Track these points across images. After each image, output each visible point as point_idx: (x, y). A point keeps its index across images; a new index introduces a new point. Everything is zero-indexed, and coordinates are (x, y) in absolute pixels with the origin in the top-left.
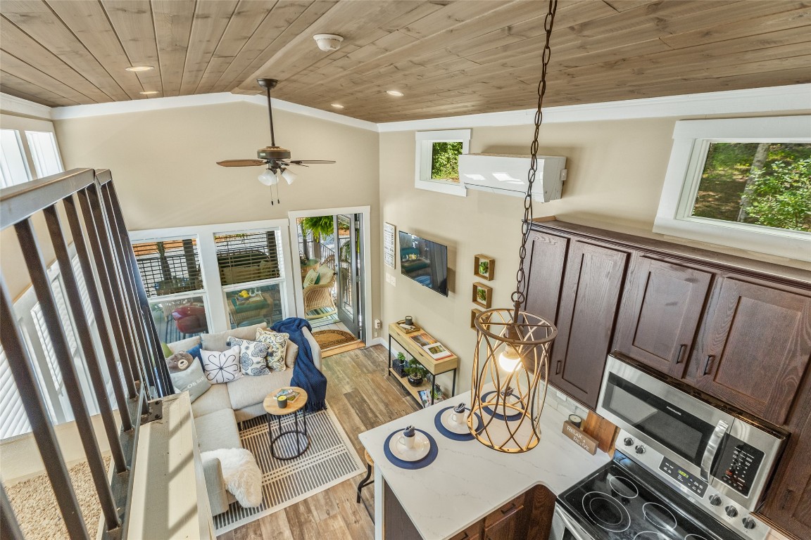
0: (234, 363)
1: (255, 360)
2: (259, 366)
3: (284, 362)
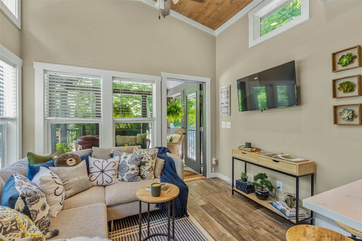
0: (114, 168)
1: (131, 166)
2: (133, 172)
3: (153, 172)
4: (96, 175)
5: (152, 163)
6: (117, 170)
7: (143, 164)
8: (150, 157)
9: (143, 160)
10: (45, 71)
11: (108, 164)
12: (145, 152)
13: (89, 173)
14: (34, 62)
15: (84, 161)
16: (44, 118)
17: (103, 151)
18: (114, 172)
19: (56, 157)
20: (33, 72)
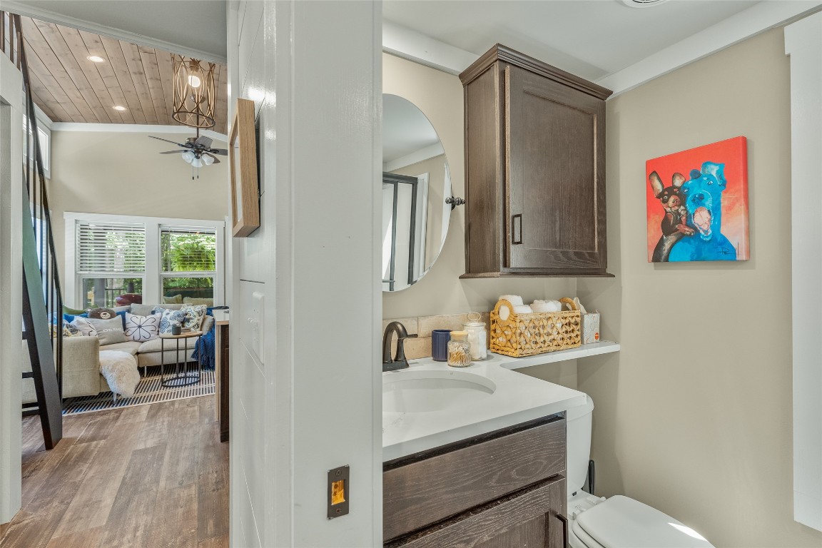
0: (154, 324)
4: (133, 330)
5: (199, 320)
6: (157, 327)
7: (188, 320)
8: (195, 314)
9: (187, 317)
10: (76, 221)
11: (147, 321)
12: (192, 309)
13: (125, 328)
14: (65, 213)
15: (120, 317)
16: (76, 272)
17: (145, 308)
18: (154, 329)
19: (89, 310)
20: (63, 222)
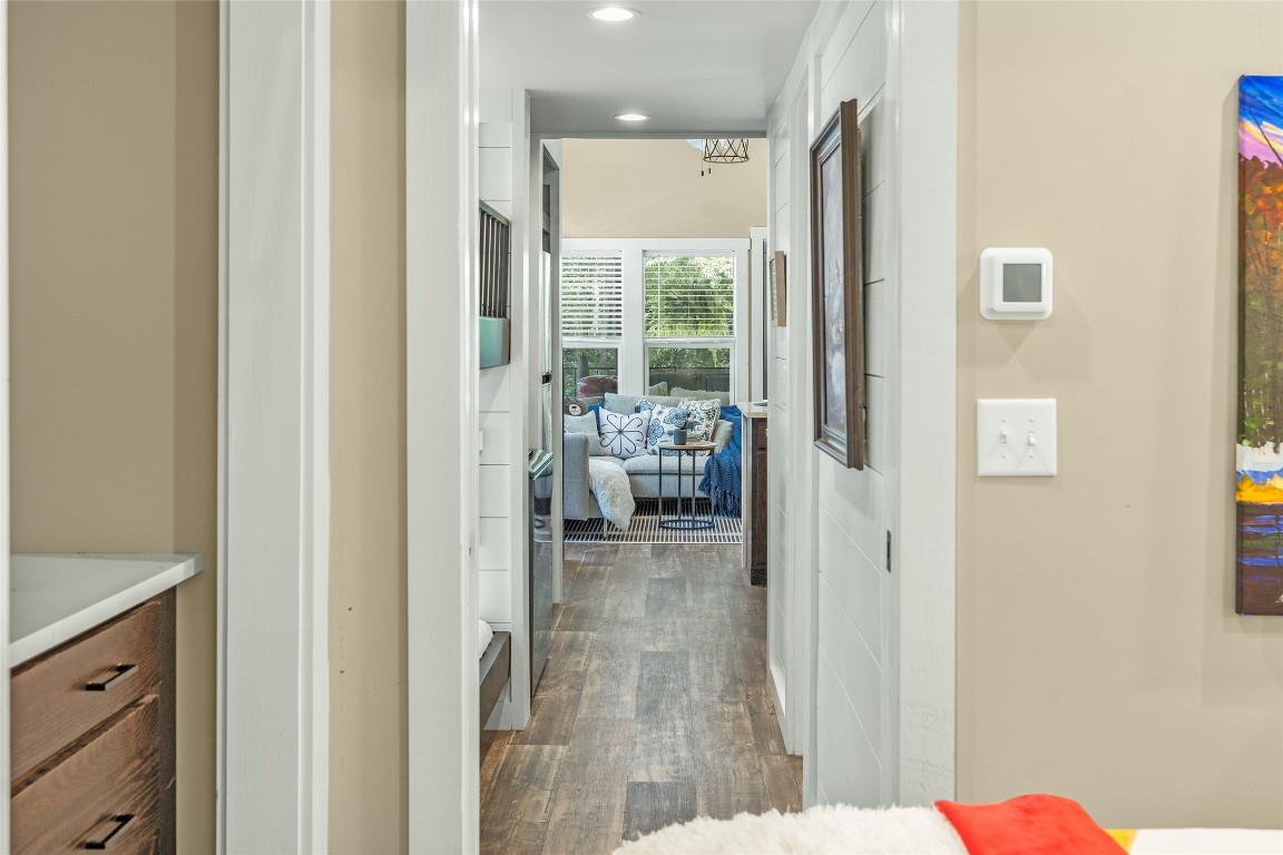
0: (639, 429)
1: (668, 428)
4: (611, 436)
5: (708, 426)
6: (644, 433)
7: (692, 426)
8: (703, 415)
9: (690, 419)
11: (631, 422)
12: (697, 406)
13: (600, 434)
15: (592, 413)
17: (624, 401)
18: (640, 437)
